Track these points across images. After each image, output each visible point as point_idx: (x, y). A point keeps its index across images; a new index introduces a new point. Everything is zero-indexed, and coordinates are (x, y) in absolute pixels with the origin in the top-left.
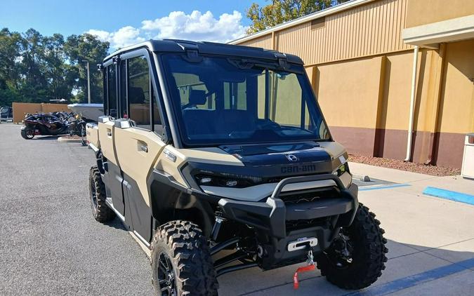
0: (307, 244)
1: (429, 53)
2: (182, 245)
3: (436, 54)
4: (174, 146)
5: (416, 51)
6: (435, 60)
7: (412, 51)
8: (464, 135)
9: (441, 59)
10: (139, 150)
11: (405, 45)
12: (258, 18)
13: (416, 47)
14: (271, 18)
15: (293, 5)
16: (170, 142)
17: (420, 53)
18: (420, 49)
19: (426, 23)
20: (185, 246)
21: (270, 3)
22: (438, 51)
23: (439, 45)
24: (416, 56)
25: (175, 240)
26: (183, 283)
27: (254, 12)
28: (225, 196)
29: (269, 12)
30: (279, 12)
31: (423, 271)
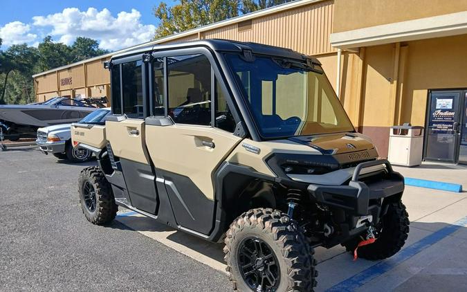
0: (366, 221)
1: (351, 56)
2: (283, 228)
3: (357, 57)
4: (252, 139)
5: (339, 54)
6: (356, 62)
7: (336, 54)
8: (389, 128)
9: (361, 62)
10: (198, 146)
11: (332, 49)
12: (167, 18)
13: (339, 50)
14: (181, 18)
15: (201, 6)
16: (248, 136)
17: (343, 56)
18: (343, 53)
19: (351, 30)
20: (286, 229)
21: (179, 3)
22: (358, 54)
23: (360, 49)
24: (339, 58)
25: (274, 225)
26: (293, 262)
27: (162, 11)
28: (313, 182)
29: (178, 12)
30: (188, 13)
31: (418, 241)
